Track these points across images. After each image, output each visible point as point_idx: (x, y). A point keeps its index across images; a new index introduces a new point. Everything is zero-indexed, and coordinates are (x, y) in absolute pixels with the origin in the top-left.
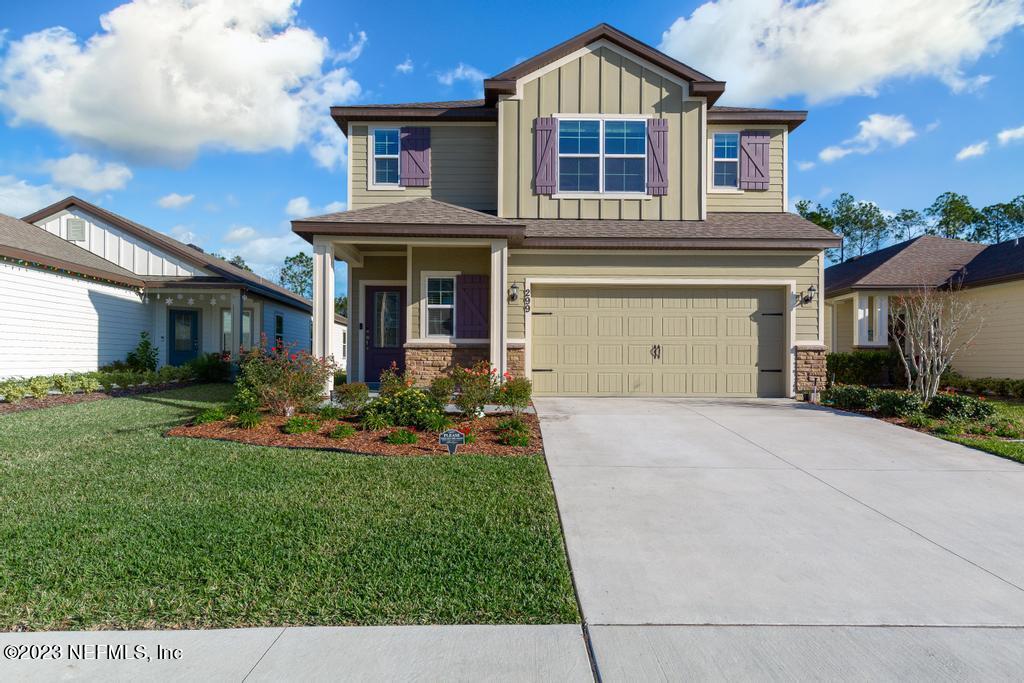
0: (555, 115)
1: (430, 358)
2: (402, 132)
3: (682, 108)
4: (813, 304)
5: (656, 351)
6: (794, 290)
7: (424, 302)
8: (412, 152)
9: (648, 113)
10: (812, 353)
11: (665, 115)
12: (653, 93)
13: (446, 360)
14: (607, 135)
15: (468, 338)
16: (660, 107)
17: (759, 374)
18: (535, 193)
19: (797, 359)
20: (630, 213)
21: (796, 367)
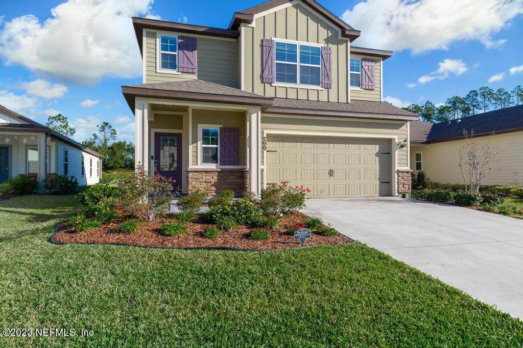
0: (273, 39)
1: (204, 177)
2: (179, 39)
3: (338, 43)
4: (404, 148)
5: (331, 173)
6: (397, 141)
7: (199, 143)
8: (186, 52)
9: (321, 43)
10: (405, 173)
11: (330, 45)
12: (324, 33)
13: (214, 178)
14: (301, 53)
15: (227, 165)
16: (327, 41)
17: (380, 184)
18: (262, 82)
19: (398, 176)
20: (313, 97)
21: (398, 181)
